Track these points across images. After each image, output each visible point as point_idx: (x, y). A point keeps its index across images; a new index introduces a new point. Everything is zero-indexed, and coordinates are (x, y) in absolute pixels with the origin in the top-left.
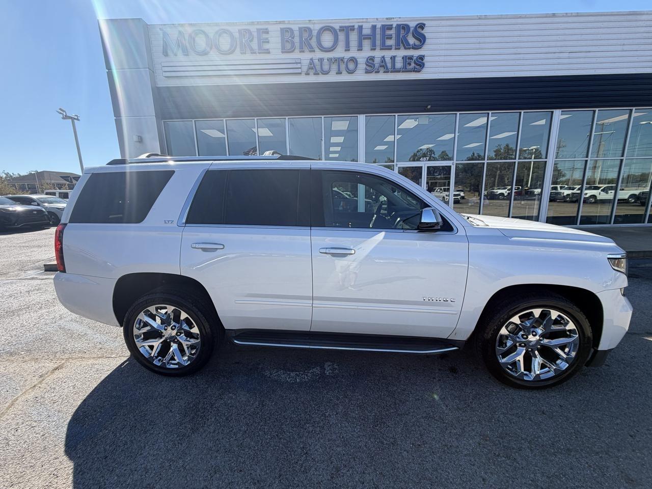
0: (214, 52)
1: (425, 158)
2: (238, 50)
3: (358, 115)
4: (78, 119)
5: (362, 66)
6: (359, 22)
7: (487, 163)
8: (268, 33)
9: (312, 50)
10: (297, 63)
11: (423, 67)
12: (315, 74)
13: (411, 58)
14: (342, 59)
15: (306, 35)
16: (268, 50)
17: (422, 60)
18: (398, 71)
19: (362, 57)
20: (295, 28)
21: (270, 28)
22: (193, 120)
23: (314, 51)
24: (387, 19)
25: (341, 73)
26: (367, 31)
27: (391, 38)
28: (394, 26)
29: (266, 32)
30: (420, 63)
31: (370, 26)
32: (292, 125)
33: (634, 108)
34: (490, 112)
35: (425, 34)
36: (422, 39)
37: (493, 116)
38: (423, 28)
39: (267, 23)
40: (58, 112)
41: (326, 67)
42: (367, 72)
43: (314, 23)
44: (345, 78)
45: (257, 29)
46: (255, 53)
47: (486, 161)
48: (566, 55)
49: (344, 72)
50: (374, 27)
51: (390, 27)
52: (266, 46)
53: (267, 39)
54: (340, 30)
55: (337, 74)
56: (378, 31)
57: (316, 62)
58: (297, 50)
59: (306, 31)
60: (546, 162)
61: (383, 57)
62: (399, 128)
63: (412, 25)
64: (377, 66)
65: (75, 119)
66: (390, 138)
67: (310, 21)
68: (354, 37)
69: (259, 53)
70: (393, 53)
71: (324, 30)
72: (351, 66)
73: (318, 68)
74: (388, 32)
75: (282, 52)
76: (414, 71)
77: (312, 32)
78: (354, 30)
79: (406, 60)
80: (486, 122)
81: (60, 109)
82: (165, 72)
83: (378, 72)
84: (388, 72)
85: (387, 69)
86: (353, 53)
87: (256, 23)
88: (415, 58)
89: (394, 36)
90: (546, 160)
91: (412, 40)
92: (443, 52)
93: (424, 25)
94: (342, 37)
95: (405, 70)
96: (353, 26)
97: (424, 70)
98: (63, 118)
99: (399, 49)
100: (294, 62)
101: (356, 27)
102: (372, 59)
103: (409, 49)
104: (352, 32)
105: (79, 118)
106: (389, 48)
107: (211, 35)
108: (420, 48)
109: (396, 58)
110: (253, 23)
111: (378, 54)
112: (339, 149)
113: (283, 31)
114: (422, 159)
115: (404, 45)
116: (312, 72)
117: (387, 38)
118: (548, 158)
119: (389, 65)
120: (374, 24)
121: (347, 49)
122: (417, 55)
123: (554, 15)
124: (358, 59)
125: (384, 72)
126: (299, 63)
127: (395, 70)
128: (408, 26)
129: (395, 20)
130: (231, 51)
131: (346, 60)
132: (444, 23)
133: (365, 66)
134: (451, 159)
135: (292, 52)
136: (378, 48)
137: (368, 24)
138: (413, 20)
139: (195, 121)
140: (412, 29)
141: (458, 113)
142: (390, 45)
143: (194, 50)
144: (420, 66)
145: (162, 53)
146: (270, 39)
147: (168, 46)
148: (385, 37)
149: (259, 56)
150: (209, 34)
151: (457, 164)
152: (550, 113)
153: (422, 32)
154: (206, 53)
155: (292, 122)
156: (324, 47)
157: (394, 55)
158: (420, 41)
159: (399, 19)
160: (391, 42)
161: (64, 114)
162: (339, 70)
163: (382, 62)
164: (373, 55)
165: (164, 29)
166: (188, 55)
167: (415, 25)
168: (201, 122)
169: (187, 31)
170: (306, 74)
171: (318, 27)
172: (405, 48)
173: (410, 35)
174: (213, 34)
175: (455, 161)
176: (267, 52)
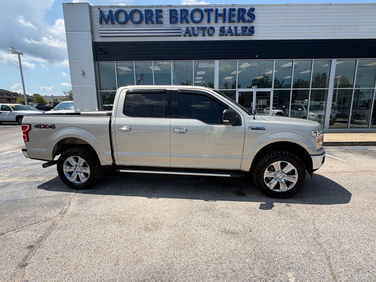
0: (130, 22)
1: (255, 87)
2: (144, 21)
3: (215, 61)
4: (22, 54)
5: (217, 31)
6: (216, 7)
7: (293, 90)
8: (162, 12)
9: (188, 22)
10: (179, 30)
11: (254, 33)
12: (189, 36)
13: (246, 28)
14: (206, 28)
15: (184, 13)
16: (162, 22)
17: (253, 29)
18: (239, 35)
19: (217, 26)
20: (178, 9)
21: (163, 9)
22: (115, 62)
23: (189, 23)
24: (233, 5)
26: (221, 12)
27: (235, 16)
28: (237, 9)
29: (161, 11)
30: (252, 31)
31: (223, 9)
32: (174, 65)
34: (294, 60)
37: (295, 62)
38: (253, 11)
39: (162, 6)
41: (196, 32)
42: (220, 35)
43: (189, 7)
44: (208, 38)
45: (156, 10)
46: (154, 23)
48: (338, 27)
49: (206, 34)
50: (225, 10)
51: (234, 10)
52: (161, 20)
53: (162, 15)
54: (204, 11)
55: (202, 36)
56: (227, 12)
57: (190, 29)
58: (179, 22)
59: (184, 11)
60: (328, 90)
61: (230, 27)
62: (240, 67)
63: (247, 9)
64: (226, 32)
65: (20, 53)
66: (234, 73)
67: (187, 5)
68: (213, 15)
69: (156, 23)
71: (196, 10)
72: (211, 32)
73: (191, 33)
74: (233, 13)
75: (170, 23)
76: (248, 35)
77: (188, 12)
78: (213, 11)
79: (243, 29)
80: (292, 65)
82: (100, 33)
83: (227, 35)
84: (233, 35)
85: (232, 34)
86: (213, 24)
87: (155, 6)
88: (249, 28)
89: (236, 15)
91: (247, 18)
92: (265, 25)
93: (254, 9)
94: (205, 15)
95: (243, 34)
96: (213, 9)
97: (254, 34)
98: (13, 53)
99: (239, 22)
100: (177, 29)
101: (214, 9)
102: (223, 28)
103: (246, 22)
106: (234, 22)
107: (128, 13)
108: (252, 22)
109: (238, 27)
110: (153, 6)
111: (227, 25)
112: (201, 78)
113: (171, 11)
114: (253, 87)
115: (242, 20)
116: (187, 35)
118: (329, 87)
119: (234, 32)
120: (225, 8)
121: (209, 21)
122: (250, 26)
123: (331, 4)
124: (215, 28)
125: (231, 35)
126: (181, 30)
127: (237, 35)
128: (244, 10)
129: (237, 5)
130: (140, 22)
131: (208, 28)
132: (266, 7)
133: (219, 32)
134: (272, 88)
135: (177, 22)
136: (227, 21)
137: (221, 7)
138: (248, 5)
139: (116, 62)
140: (247, 11)
141: (275, 60)
142: (234, 20)
143: (118, 21)
144: (252, 33)
145: (99, 22)
146: (163, 15)
147: (103, 18)
148: (231, 15)
149: (156, 25)
150: (127, 12)
151: (274, 90)
152: (330, 61)
153: (253, 13)
154: (125, 22)
155: (175, 64)
156: (195, 20)
157: (236, 25)
158: (252, 18)
159: (239, 5)
160: (235, 19)
161: (14, 50)
162: (204, 34)
163: (229, 30)
164: (224, 26)
165: (101, 9)
166: (114, 24)
167: (249, 9)
168: (120, 63)
169: (114, 10)
170: (184, 36)
171: (192, 9)
172: (243, 22)
173: (246, 15)
174: (130, 12)
175: (273, 89)
176: (161, 23)
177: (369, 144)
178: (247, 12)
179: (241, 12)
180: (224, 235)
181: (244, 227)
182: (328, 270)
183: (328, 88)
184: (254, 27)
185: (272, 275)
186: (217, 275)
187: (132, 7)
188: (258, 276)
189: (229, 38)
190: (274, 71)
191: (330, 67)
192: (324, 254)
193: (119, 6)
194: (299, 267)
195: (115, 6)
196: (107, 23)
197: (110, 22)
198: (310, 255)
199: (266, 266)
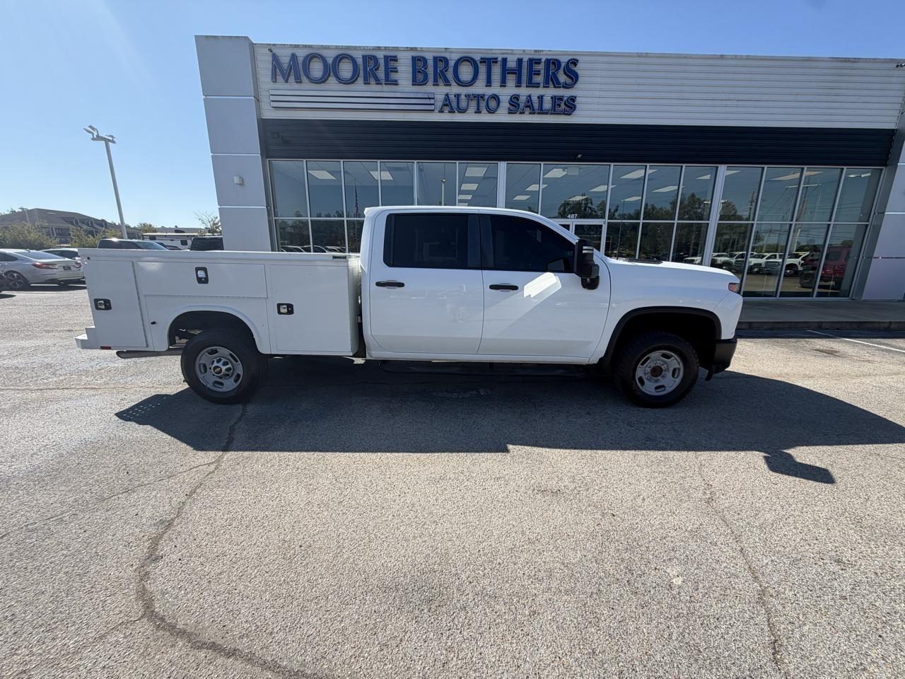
0: (332, 79)
1: (573, 215)
2: (361, 80)
3: (499, 163)
4: (113, 142)
5: (505, 104)
6: (502, 54)
7: (643, 223)
8: (397, 61)
9: (447, 83)
10: (429, 98)
11: (575, 109)
12: (449, 112)
13: (561, 99)
14: (482, 96)
15: (441, 65)
16: (396, 81)
17: (574, 101)
18: (547, 114)
19: (506, 93)
20: (429, 57)
21: (400, 55)
22: (305, 160)
23: (450, 85)
24: (535, 51)
25: (480, 112)
26: (512, 64)
27: (539, 74)
28: (543, 60)
29: (395, 59)
30: (571, 105)
31: (516, 59)
32: (420, 170)
33: (806, 167)
34: (648, 165)
35: (577, 71)
36: (574, 77)
37: (651, 169)
38: (575, 65)
39: (396, 49)
40: (86, 130)
41: (463, 104)
42: (510, 112)
43: (451, 52)
44: (485, 118)
45: (385, 56)
46: (381, 84)
47: (641, 221)
48: (735, 103)
49: (484, 111)
50: (520, 61)
51: (538, 62)
52: (394, 76)
53: (396, 68)
54: (481, 62)
55: (476, 112)
56: (525, 65)
57: (452, 97)
58: (431, 82)
59: (441, 60)
60: (708, 224)
61: (530, 96)
62: (545, 176)
63: (564, 60)
64: (522, 105)
65: (109, 140)
66: (534, 188)
67: (446, 49)
68: (496, 70)
69: (386, 84)
70: (540, 91)
71: (464, 60)
72: (493, 104)
74: (536, 67)
75: (413, 85)
76: (564, 114)
77: (448, 62)
78: (496, 62)
79: (555, 100)
80: (643, 175)
81: (91, 127)
82: (273, 101)
83: (522, 113)
84: (534, 113)
85: (533, 110)
86: (495, 89)
87: (383, 48)
88: (565, 98)
89: (542, 72)
90: (708, 222)
91: (562, 78)
92: (597, 93)
93: (577, 61)
94: (483, 69)
95: (554, 111)
96: (496, 59)
97: (575, 112)
98: (93, 139)
99: (548, 87)
100: (426, 96)
101: (500, 59)
102: (516, 97)
103: (560, 87)
104: (495, 64)
105: (115, 140)
106: (537, 85)
107: (330, 61)
108: (572, 87)
109: (544, 97)
110: (379, 48)
111: (524, 92)
112: (469, 197)
113: (415, 60)
114: (569, 216)
115: (553, 83)
116: (446, 111)
117: (535, 74)
118: (711, 219)
119: (536, 106)
120: (520, 57)
121: (489, 83)
122: (569, 96)
123: (722, 57)
124: (500, 97)
125: (530, 113)
126: (433, 98)
127: (542, 112)
128: (558, 61)
129: (544, 53)
130: (352, 81)
131: (487, 97)
132: (600, 59)
133: (508, 105)
134: (604, 218)
135: (425, 84)
136: (524, 84)
137: (514, 56)
138: (566, 53)
139: (307, 161)
140: (563, 65)
141: (612, 164)
142: (538, 82)
143: (308, 77)
144: (571, 108)
145: (270, 78)
146: (399, 69)
147: (278, 70)
148: (532, 73)
149: (385, 88)
150: (327, 59)
151: (608, 223)
152: (715, 168)
153: (575, 69)
154: (322, 80)
155: (421, 167)
156: (462, 80)
157: (542, 94)
158: (572, 79)
159: (549, 53)
160: (539, 79)
161: (95, 133)
162: (478, 109)
163: (528, 102)
164: (518, 93)
165: (274, 51)
166: (301, 82)
167: (567, 60)
168: (313, 163)
169: (301, 54)
170: (440, 112)
171: (455, 57)
172: (555, 87)
173: (561, 71)
174: (332, 59)
175: (607, 220)
176: (395, 83)
177: (780, 325)
178: (562, 68)
179: (552, 67)
180: (539, 496)
181: (573, 479)
182: (741, 562)
183: (709, 220)
184: (575, 97)
185: (639, 572)
186: (535, 575)
187: (337, 48)
188: (613, 574)
189: (527, 118)
190: (611, 187)
191: (713, 180)
192: (729, 531)
193: (310, 47)
194: (687, 556)
195: (303, 45)
196: (287, 81)
197: (292, 78)
198: (704, 534)
199: (626, 556)
